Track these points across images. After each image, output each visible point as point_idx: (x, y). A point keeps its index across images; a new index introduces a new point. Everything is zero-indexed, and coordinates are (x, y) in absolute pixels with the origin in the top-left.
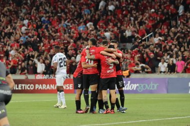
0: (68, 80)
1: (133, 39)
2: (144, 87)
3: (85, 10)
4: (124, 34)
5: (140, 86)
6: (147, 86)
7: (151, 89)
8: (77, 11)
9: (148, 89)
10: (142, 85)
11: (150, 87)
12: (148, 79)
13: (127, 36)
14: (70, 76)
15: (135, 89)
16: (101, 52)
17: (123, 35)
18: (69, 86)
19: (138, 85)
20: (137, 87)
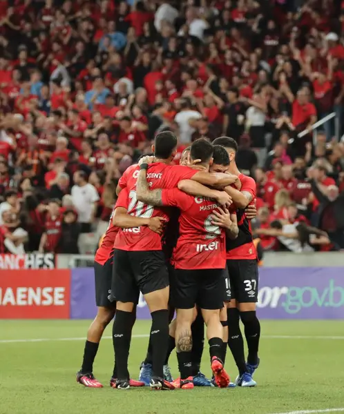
0: (51, 272)
1: (268, 136)
2: (307, 297)
3: (113, 34)
4: (240, 118)
5: (293, 293)
6: (314, 292)
7: (331, 303)
8: (81, 39)
9: (320, 303)
10: (300, 292)
11: (327, 300)
12: (321, 269)
13: (249, 123)
14: (54, 261)
15: (274, 304)
16: (182, 184)
17: (236, 121)
18: (52, 294)
19: (285, 290)
20: (283, 298)
